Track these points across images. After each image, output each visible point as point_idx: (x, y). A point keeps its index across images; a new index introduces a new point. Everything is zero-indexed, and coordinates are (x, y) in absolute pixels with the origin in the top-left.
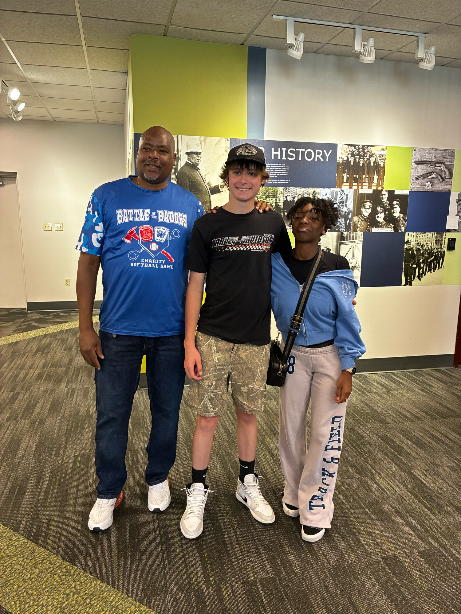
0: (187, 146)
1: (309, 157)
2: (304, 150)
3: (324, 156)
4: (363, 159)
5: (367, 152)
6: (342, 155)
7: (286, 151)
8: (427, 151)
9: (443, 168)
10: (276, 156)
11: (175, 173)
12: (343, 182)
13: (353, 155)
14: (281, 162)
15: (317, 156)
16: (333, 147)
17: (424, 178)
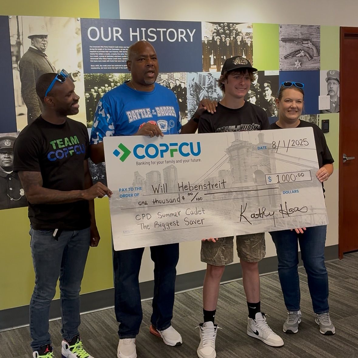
0: (30, 29)
1: (172, 36)
2: (165, 30)
3: (187, 36)
4: (230, 38)
5: (233, 30)
6: (207, 34)
7: (146, 32)
8: (293, 28)
9: (310, 45)
10: (135, 37)
11: (17, 61)
12: (210, 65)
15: (180, 36)
16: (197, 26)
17: (293, 56)
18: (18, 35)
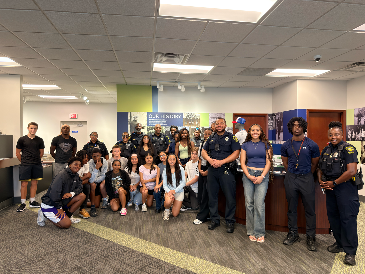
0: (134, 115)
1: (173, 117)
2: (171, 115)
3: (178, 117)
4: (192, 117)
5: (193, 115)
6: (185, 116)
7: (166, 116)
8: (214, 114)
10: (162, 117)
11: (130, 123)
12: (185, 125)
13: (188, 116)
14: (164, 119)
15: (176, 117)
16: (182, 114)
18: (131, 117)
